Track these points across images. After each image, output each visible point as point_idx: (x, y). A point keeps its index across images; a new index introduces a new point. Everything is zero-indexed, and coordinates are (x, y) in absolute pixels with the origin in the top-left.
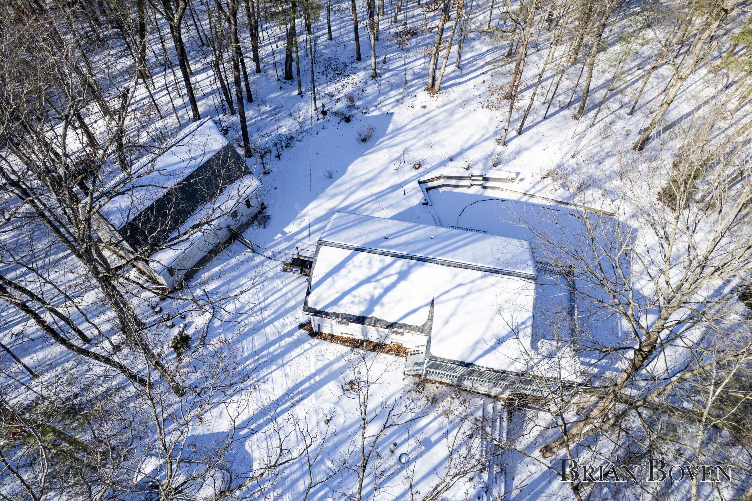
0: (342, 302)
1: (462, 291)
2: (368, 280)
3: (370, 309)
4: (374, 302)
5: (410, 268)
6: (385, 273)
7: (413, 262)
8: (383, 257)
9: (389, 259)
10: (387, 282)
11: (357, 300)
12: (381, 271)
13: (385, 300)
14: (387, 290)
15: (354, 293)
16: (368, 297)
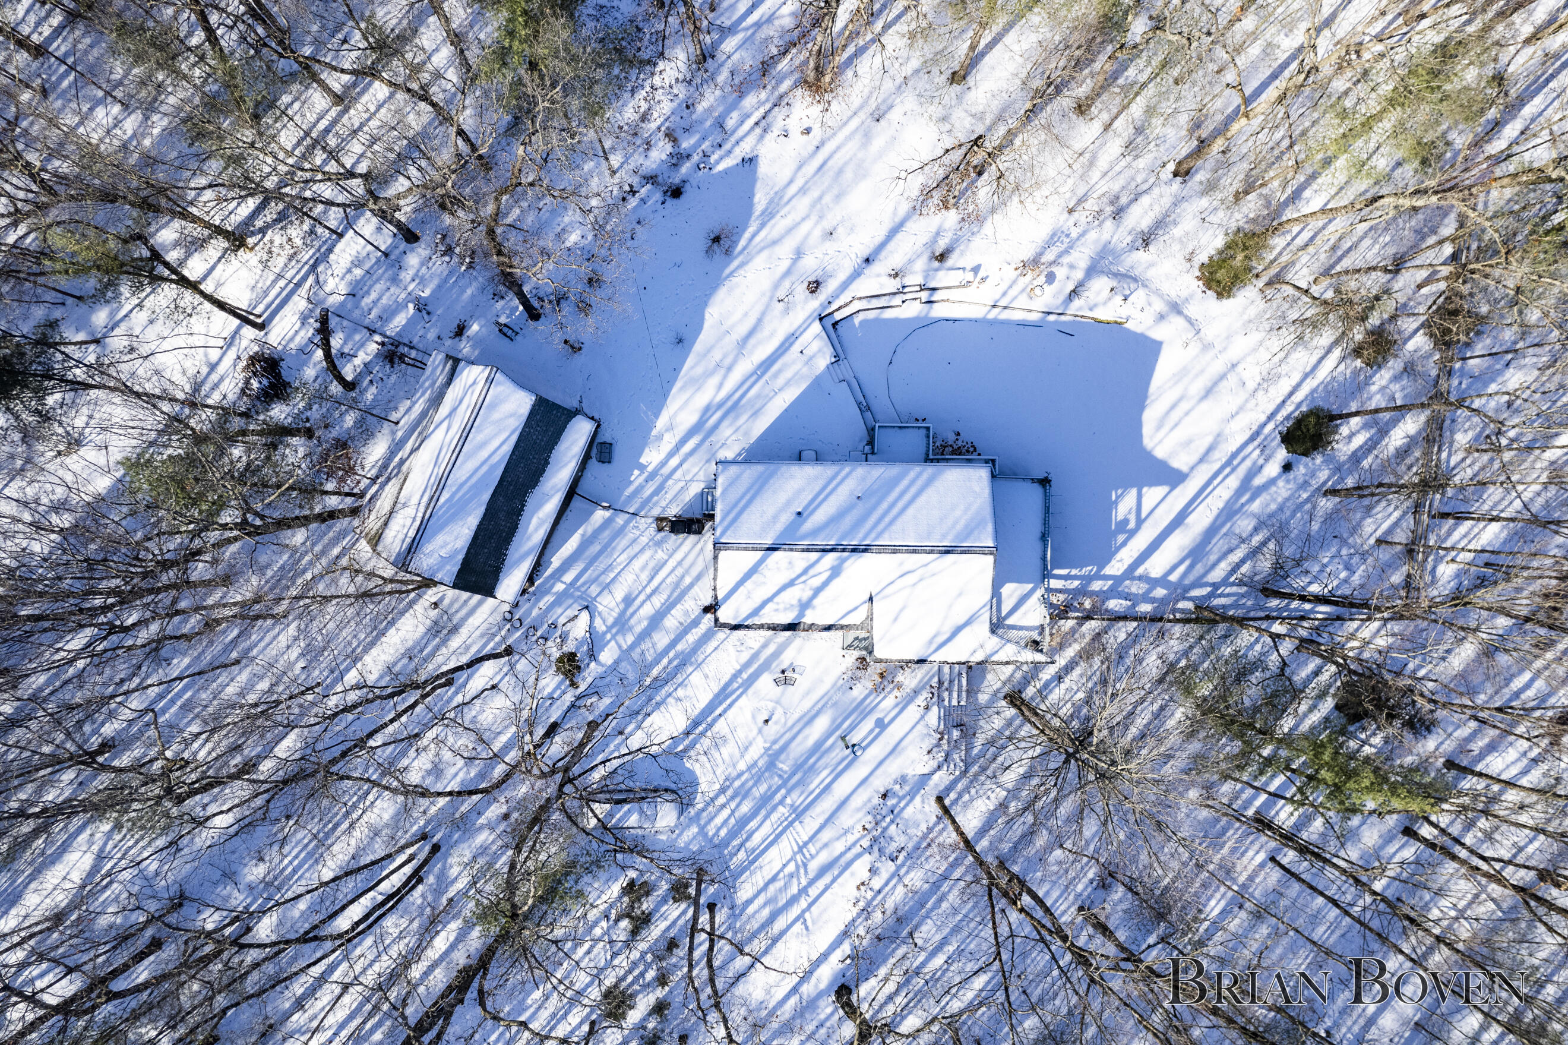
0: (763, 612)
1: (910, 579)
2: (791, 583)
3: (802, 614)
4: (805, 606)
5: (844, 560)
6: (811, 572)
7: (846, 554)
8: (805, 554)
9: (814, 556)
10: (817, 582)
11: (781, 606)
12: (805, 571)
13: (815, 602)
14: (817, 591)
15: (776, 600)
16: (795, 602)
